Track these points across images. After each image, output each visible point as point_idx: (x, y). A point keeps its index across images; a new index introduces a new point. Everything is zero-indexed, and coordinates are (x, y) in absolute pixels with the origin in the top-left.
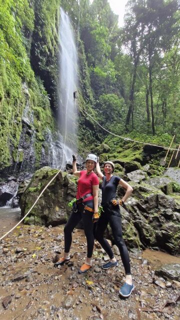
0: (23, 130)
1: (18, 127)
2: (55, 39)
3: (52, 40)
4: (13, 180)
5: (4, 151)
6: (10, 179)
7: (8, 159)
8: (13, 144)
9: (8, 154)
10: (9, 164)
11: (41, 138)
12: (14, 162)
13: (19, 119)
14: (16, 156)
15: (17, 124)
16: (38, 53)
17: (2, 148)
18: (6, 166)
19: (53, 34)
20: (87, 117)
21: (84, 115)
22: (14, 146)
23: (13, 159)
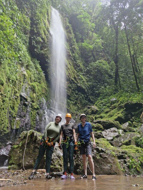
0: (21, 103)
1: (17, 101)
2: (47, 30)
3: (44, 31)
4: (10, 144)
5: (4, 121)
6: (8, 143)
7: (7, 127)
9: (7, 123)
10: (8, 131)
11: (36, 107)
12: (12, 129)
13: (18, 95)
14: (14, 124)
15: (16, 99)
16: (34, 43)
17: (2, 119)
18: (5, 133)
19: (45, 27)
20: (79, 83)
21: (76, 82)
22: (13, 116)
23: (11, 127)
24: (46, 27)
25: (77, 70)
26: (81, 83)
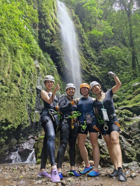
1: (33, 94)
2: (55, 22)
4: (32, 138)
5: (24, 114)
6: (29, 137)
7: (28, 121)
8: (31, 108)
9: (27, 117)
10: (28, 125)
12: (32, 122)
13: (34, 87)
14: (33, 117)
15: (33, 92)
16: (43, 36)
17: (22, 112)
18: (26, 126)
19: (53, 19)
20: (92, 73)
21: (89, 72)
22: (31, 109)
23: (31, 120)
25: (88, 61)
26: (94, 73)
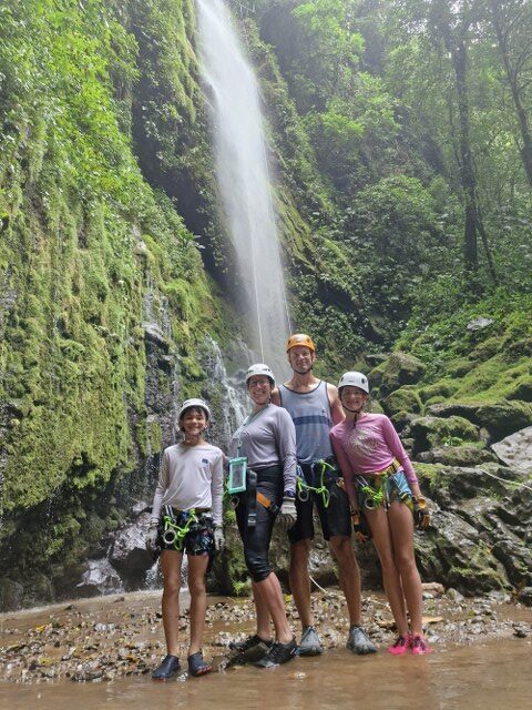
2: (191, 73)
3: (184, 81)
6: (137, 509)
7: (129, 451)
8: (134, 406)
9: (128, 438)
11: (196, 372)
12: (142, 456)
13: (139, 330)
14: (145, 439)
15: (136, 347)
16: (152, 129)
20: (324, 271)
21: (313, 268)
24: (188, 62)
25: (310, 223)
26: (333, 271)
